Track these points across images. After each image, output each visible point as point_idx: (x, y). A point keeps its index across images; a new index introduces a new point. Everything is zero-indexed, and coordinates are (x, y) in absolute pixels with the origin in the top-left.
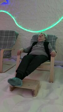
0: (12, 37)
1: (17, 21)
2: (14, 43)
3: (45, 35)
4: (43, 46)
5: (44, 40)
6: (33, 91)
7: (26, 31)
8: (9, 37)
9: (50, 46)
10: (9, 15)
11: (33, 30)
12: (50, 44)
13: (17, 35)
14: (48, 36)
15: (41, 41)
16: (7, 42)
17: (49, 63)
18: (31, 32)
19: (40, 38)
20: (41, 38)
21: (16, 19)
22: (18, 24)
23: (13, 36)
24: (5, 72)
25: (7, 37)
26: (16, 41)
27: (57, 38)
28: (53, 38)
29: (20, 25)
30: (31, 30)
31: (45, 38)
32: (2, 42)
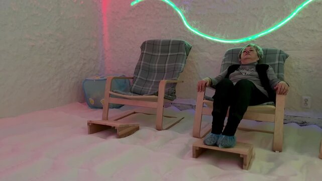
0: (177, 54)
1: (189, 20)
2: (183, 67)
3: (257, 49)
4: (256, 73)
5: (256, 60)
6: (241, 156)
7: (207, 41)
8: (169, 54)
9: (272, 74)
10: (170, 6)
11: (227, 39)
12: (270, 69)
13: (188, 49)
14: (266, 52)
15: (249, 62)
16: (167, 65)
17: (273, 107)
18: (220, 43)
19: (246, 57)
20: (249, 56)
21: (185, 15)
22: (191, 25)
23: (180, 53)
24: (167, 129)
25: (166, 54)
26: (185, 63)
27: (287, 56)
28: (277, 55)
29: (196, 27)
30: (221, 38)
31: (258, 55)
32: (154, 65)
